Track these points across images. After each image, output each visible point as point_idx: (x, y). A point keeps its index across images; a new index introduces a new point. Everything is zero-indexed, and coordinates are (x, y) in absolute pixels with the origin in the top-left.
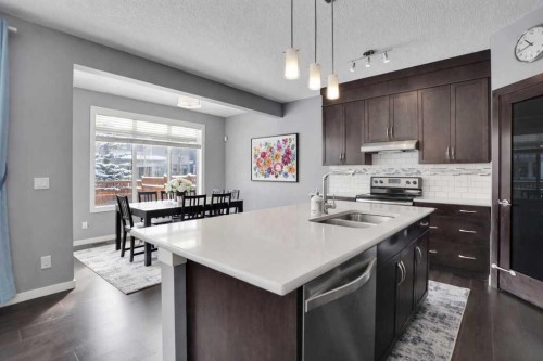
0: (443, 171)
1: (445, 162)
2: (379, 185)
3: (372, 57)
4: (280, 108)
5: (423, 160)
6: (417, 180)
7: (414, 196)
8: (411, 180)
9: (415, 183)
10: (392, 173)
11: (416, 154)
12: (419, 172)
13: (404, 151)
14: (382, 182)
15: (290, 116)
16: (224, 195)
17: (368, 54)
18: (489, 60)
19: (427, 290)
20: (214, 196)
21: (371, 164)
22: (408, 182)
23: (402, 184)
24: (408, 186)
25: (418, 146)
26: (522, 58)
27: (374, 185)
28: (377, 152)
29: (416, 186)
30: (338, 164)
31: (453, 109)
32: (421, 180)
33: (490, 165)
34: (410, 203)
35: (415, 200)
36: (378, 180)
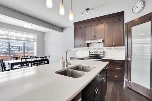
0: (110, 49)
1: (111, 46)
2: (91, 54)
3: (88, 11)
4: (62, 29)
5: (105, 46)
6: (103, 52)
7: (102, 57)
8: (101, 52)
9: (102, 53)
10: (95, 50)
11: (103, 44)
12: (103, 49)
13: (99, 43)
14: (92, 53)
15: (65, 32)
16: (44, 57)
17: (87, 10)
18: (124, 14)
19: (106, 91)
20: (41, 57)
21: (89, 47)
22: (100, 53)
23: (99, 53)
24: (100, 54)
25: (103, 41)
26: (134, 12)
27: (90, 54)
28: (91, 43)
29: (103, 54)
30: (79, 47)
31: (113, 30)
32: (104, 52)
33: (124, 47)
34: (101, 60)
35: (102, 59)
36: (91, 52)
